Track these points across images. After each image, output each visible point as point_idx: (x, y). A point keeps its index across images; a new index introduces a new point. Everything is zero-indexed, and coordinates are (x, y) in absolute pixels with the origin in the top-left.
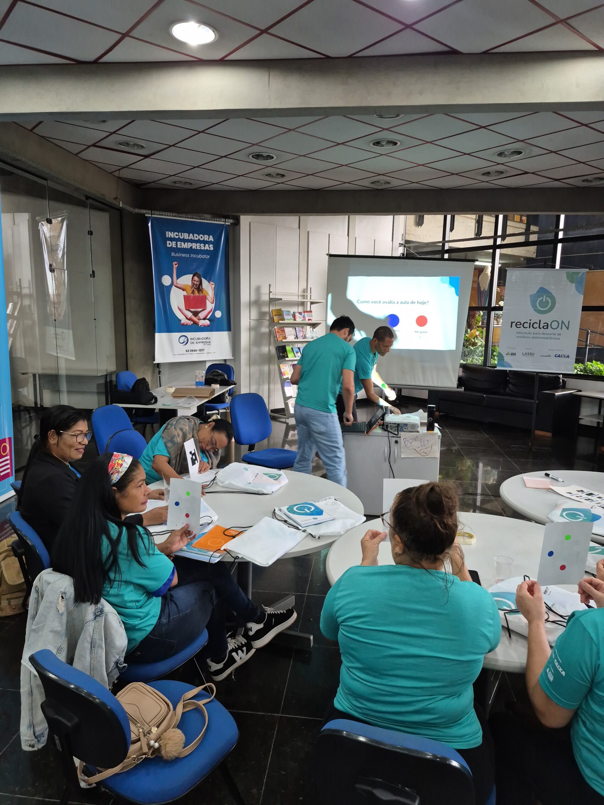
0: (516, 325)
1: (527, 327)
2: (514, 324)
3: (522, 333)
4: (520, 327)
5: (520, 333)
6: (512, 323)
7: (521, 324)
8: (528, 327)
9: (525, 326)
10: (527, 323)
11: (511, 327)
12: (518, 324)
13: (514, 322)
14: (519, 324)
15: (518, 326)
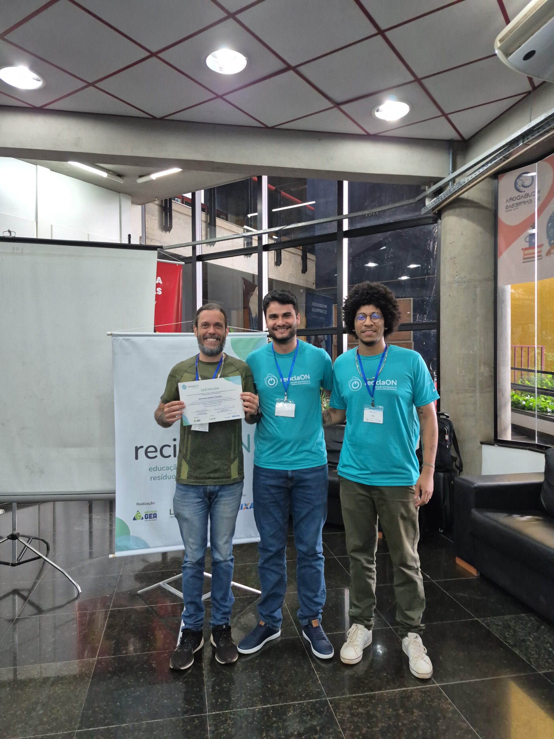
0: (146, 452)
1: (170, 456)
2: (141, 452)
3: (162, 469)
4: (156, 457)
5: (156, 469)
6: (137, 449)
7: (156, 451)
8: (172, 454)
9: (165, 453)
10: (169, 446)
11: (137, 458)
12: (149, 450)
13: (142, 447)
14: (153, 449)
15: (150, 455)
